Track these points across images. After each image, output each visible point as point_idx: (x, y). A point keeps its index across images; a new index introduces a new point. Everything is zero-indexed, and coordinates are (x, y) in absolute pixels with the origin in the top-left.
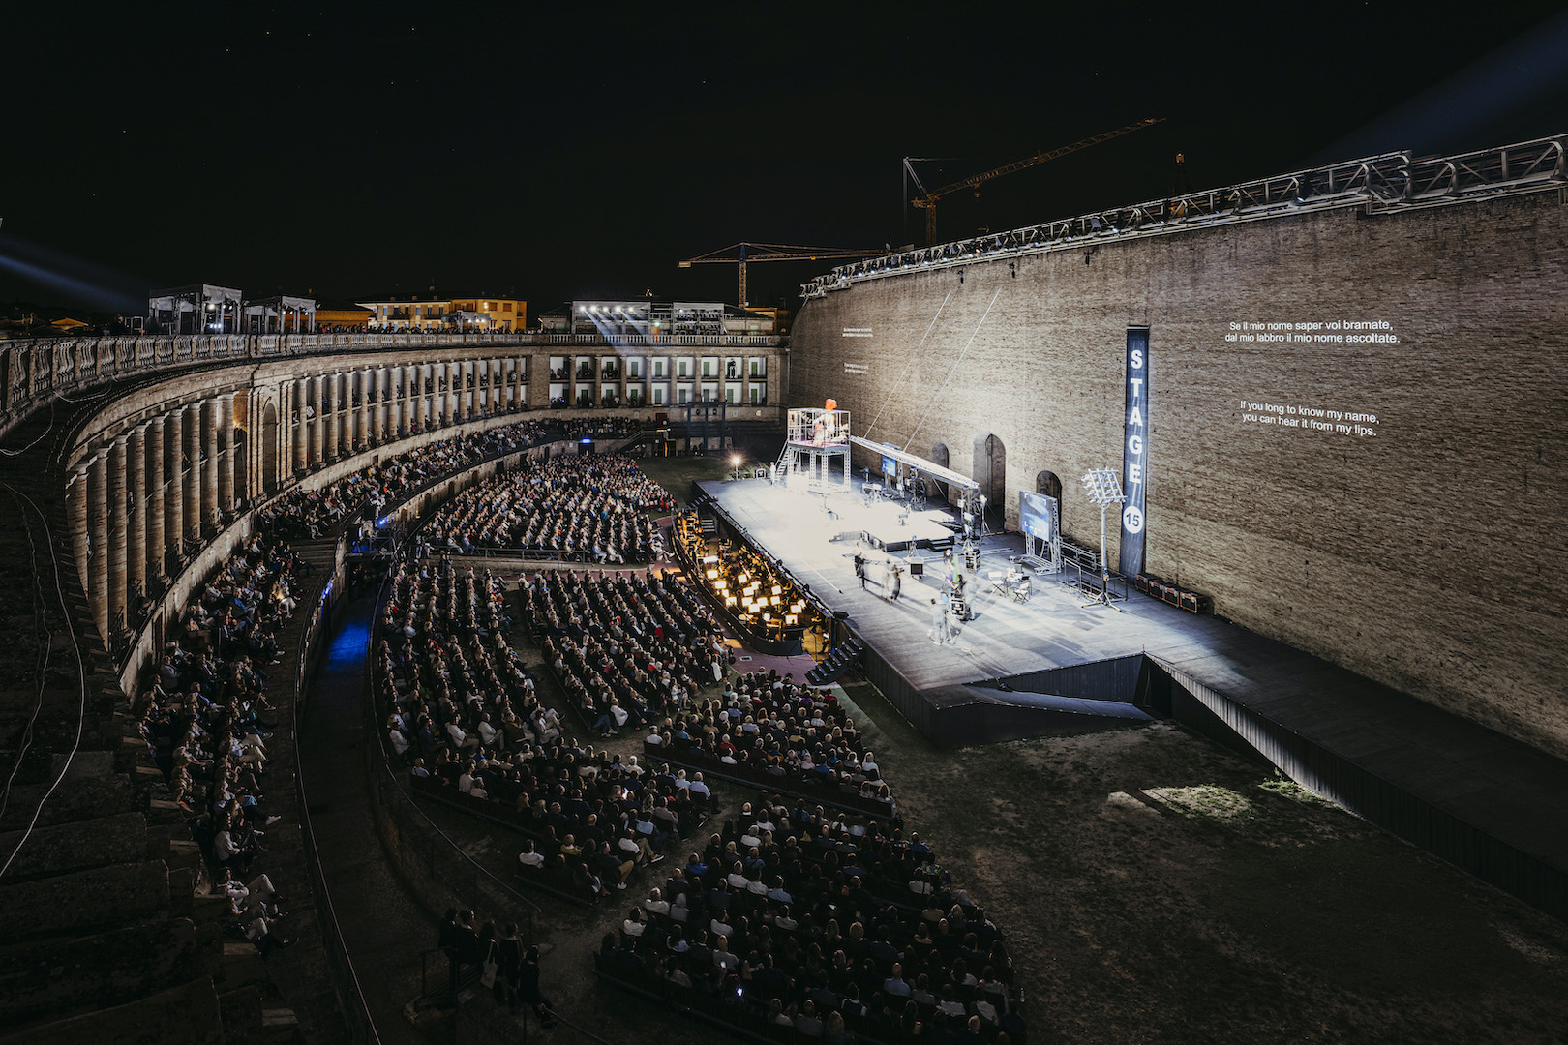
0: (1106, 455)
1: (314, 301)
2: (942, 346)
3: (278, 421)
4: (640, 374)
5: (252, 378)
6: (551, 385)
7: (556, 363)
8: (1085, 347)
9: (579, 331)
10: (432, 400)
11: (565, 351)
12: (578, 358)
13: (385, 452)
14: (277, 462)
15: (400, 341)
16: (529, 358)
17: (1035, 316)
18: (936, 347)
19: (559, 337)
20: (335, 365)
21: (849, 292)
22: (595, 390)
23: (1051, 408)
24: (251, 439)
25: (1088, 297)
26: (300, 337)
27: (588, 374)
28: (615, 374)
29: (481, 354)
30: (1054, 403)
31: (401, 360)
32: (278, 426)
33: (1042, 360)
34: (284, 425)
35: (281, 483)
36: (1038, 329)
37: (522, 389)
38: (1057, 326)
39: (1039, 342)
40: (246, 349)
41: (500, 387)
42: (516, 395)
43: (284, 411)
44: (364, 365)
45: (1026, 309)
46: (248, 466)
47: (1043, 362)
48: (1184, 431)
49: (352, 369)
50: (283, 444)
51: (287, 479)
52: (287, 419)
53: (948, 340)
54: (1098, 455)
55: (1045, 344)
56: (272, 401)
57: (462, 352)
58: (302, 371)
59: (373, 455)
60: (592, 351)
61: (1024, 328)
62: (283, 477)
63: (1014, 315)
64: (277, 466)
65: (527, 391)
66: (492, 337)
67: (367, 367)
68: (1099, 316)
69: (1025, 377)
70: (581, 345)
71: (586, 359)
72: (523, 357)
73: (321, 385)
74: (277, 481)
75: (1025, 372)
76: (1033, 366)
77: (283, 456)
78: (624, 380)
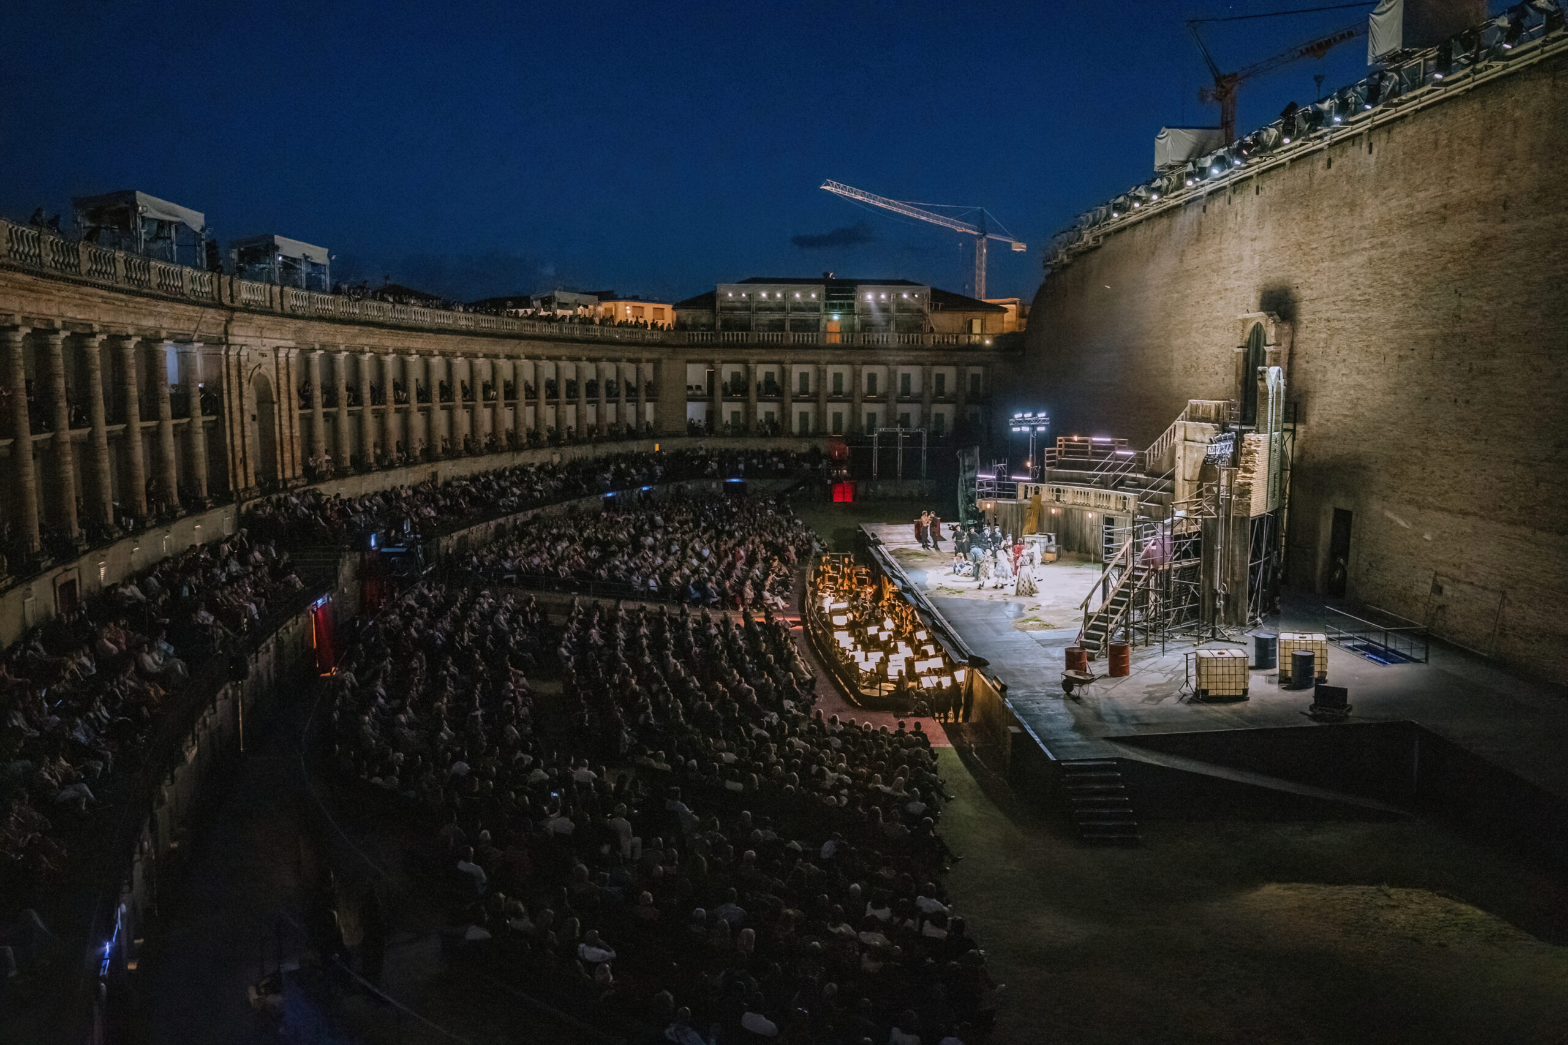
0: (1426, 450)
1: (327, 250)
2: (1215, 314)
3: (275, 398)
4: (811, 388)
5: (226, 332)
6: (689, 404)
7: (696, 374)
8: (1410, 280)
9: (727, 326)
10: (515, 409)
11: (708, 355)
12: (725, 366)
13: (447, 469)
14: (278, 452)
15: (463, 323)
16: (657, 364)
17: (1343, 242)
18: (1206, 316)
19: (698, 336)
20: (364, 341)
21: (1099, 251)
22: (749, 411)
23: (1354, 387)
24: (231, 412)
25: (1422, 195)
26: (306, 294)
27: (739, 389)
28: (773, 389)
29: (586, 353)
30: (1360, 379)
31: (465, 348)
32: (276, 407)
33: (1348, 312)
34: (285, 406)
35: (285, 481)
36: (1346, 263)
37: (649, 407)
38: (1373, 252)
39: (1345, 284)
40: (216, 293)
41: (617, 402)
42: (640, 414)
43: (283, 388)
44: (409, 349)
45: (1331, 232)
46: (229, 447)
47: (1347, 316)
48: (1546, 395)
49: (391, 350)
50: (286, 431)
51: (294, 478)
52: (290, 399)
53: (1222, 302)
54: (1415, 452)
55: (1355, 286)
56: (263, 370)
57: (556, 347)
58: (312, 340)
59: (430, 471)
60: (743, 354)
61: (1326, 264)
62: (288, 474)
63: (1314, 246)
64: (279, 458)
65: (656, 410)
66: (602, 331)
67: (413, 351)
68: (1435, 224)
69: (1322, 344)
70: (728, 346)
71: (738, 368)
72: (648, 361)
73: (343, 365)
74: (280, 477)
75: (1324, 336)
76: (1335, 324)
77: (287, 447)
78: (788, 400)
